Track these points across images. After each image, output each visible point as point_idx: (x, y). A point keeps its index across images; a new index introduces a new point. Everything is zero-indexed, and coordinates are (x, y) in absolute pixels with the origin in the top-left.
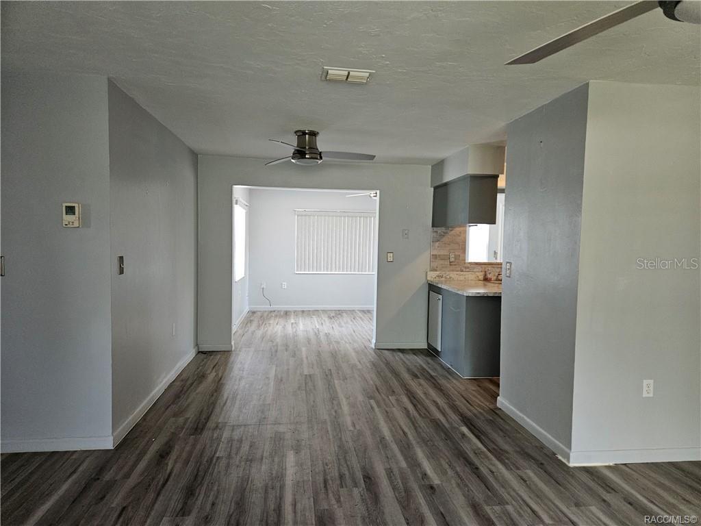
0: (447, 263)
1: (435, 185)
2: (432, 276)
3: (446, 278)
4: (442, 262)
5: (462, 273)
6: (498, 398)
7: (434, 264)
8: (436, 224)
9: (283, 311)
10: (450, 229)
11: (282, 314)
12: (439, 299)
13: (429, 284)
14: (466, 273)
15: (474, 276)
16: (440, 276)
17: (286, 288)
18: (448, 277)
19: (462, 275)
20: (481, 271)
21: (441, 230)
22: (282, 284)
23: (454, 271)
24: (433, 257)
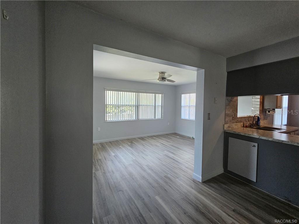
0: (231, 118)
1: (228, 71)
2: (226, 127)
3: (231, 128)
4: (229, 118)
7: (227, 120)
8: (227, 95)
9: (99, 144)
10: (233, 98)
11: (100, 147)
12: (254, 146)
13: (224, 132)
14: (238, 124)
15: (240, 125)
16: (229, 127)
17: (100, 130)
18: (232, 127)
19: (237, 125)
20: (242, 122)
21: (230, 98)
22: (98, 129)
23: (233, 123)
24: (226, 115)
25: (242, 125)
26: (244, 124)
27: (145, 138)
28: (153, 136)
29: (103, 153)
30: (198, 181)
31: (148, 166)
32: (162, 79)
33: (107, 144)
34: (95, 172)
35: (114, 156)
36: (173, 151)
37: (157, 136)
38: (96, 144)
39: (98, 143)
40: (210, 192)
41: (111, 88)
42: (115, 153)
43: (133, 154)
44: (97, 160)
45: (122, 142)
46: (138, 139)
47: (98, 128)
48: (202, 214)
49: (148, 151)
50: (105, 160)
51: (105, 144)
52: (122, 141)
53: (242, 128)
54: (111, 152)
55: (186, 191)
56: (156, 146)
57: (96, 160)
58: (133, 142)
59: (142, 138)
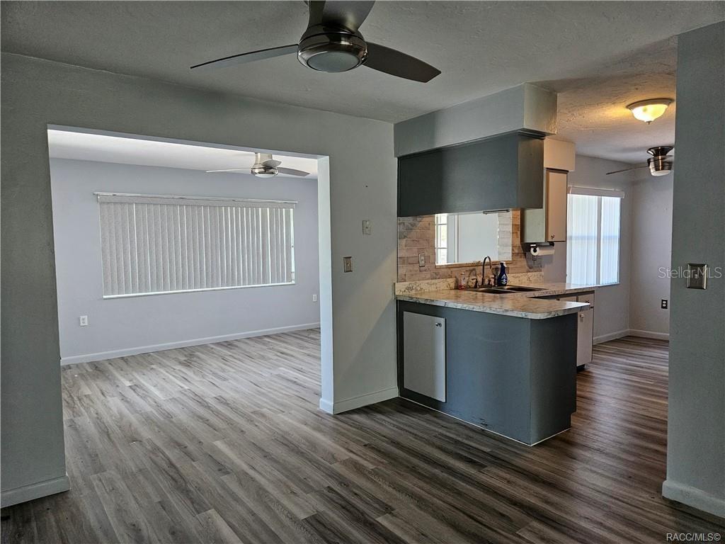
0: (416, 267)
1: (401, 155)
2: (401, 289)
3: (417, 290)
4: (410, 267)
5: (434, 281)
6: (665, 483)
7: (402, 271)
8: (401, 213)
9: (85, 365)
10: (418, 219)
11: (90, 370)
12: (440, 324)
13: (397, 300)
14: (436, 281)
15: (445, 284)
16: (409, 289)
17: (86, 324)
18: (419, 289)
19: (433, 284)
20: (451, 277)
21: (408, 220)
22: (79, 319)
23: (424, 279)
24: (400, 261)
25: (453, 285)
26: (457, 281)
27: (236, 343)
28: (265, 336)
29: (98, 383)
30: (328, 414)
31: (219, 398)
32: (263, 170)
33: (110, 364)
34: (72, 417)
35: (130, 386)
36: (300, 367)
37: (277, 335)
38: (77, 365)
39: (82, 364)
40: (340, 426)
41: (118, 194)
42: (134, 381)
43: (189, 379)
44: (78, 397)
45: (162, 357)
46: (212, 346)
47: (82, 317)
48: (300, 453)
49: (234, 370)
50: (102, 396)
51: (107, 364)
52: (163, 353)
53: (453, 291)
54: (122, 380)
55: (286, 429)
56: (263, 357)
57: (75, 398)
58: (197, 353)
59: (226, 344)
